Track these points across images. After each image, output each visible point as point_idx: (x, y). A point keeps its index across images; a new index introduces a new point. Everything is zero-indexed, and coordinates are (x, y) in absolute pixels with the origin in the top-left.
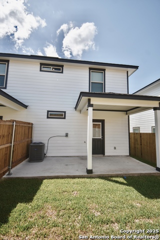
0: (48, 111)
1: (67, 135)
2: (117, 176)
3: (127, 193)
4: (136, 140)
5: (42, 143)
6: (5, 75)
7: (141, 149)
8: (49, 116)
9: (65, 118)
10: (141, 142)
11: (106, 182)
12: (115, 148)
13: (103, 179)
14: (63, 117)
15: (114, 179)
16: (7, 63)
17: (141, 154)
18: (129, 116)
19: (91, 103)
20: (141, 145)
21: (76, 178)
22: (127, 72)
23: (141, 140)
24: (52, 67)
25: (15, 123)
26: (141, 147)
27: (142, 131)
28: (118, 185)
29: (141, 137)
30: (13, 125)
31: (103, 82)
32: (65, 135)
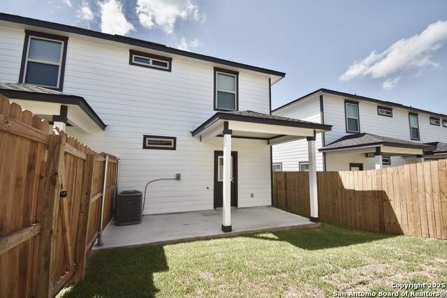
0: (145, 137)
1: (178, 177)
2: (264, 231)
3: (282, 248)
4: (278, 183)
5: (139, 192)
6: (60, 64)
7: (286, 195)
8: (147, 145)
9: (174, 149)
10: (286, 186)
11: (253, 240)
12: (252, 196)
13: (248, 237)
14: (172, 146)
15: (261, 235)
16: (63, 43)
17: (286, 203)
18: (271, 147)
19: (229, 128)
20: (286, 189)
21: (210, 239)
22: (270, 79)
23: (286, 183)
24: (151, 60)
25: (107, 158)
26: (286, 193)
27: (285, 169)
28: (268, 241)
29: (286, 177)
30: (105, 162)
31: (235, 93)
32: (175, 177)
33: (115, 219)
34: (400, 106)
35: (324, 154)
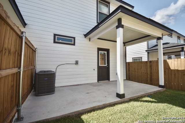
0: (55, 35)
1: (77, 63)
5: (52, 71)
8: (56, 41)
9: (74, 44)
18: (126, 47)
25: (24, 33)
32: (75, 63)
33: (35, 91)
34: (176, 32)
35: (148, 53)
